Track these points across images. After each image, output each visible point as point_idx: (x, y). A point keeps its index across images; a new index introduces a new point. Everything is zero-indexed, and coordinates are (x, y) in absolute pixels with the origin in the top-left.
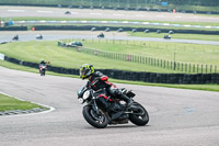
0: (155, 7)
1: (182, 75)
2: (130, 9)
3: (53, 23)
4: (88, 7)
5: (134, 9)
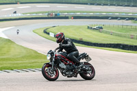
2: (133, 6)
4: (107, 5)
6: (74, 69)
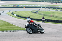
0: (59, 2)
3: (30, 6)
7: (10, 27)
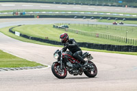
0: (114, 4)
1: (131, 46)
2: (98, 5)
3: (50, 13)
4: (72, 4)
5: (101, 5)
6: (80, 67)
7: (5, 60)
